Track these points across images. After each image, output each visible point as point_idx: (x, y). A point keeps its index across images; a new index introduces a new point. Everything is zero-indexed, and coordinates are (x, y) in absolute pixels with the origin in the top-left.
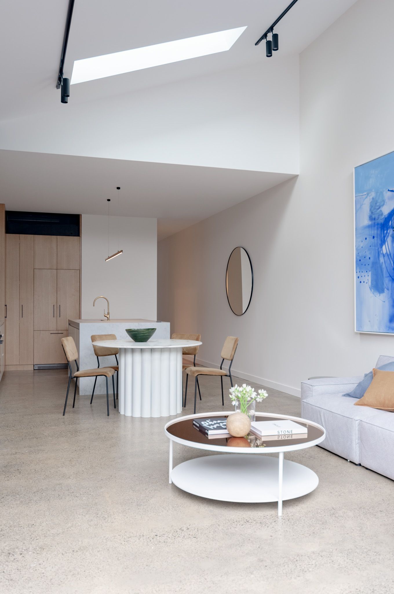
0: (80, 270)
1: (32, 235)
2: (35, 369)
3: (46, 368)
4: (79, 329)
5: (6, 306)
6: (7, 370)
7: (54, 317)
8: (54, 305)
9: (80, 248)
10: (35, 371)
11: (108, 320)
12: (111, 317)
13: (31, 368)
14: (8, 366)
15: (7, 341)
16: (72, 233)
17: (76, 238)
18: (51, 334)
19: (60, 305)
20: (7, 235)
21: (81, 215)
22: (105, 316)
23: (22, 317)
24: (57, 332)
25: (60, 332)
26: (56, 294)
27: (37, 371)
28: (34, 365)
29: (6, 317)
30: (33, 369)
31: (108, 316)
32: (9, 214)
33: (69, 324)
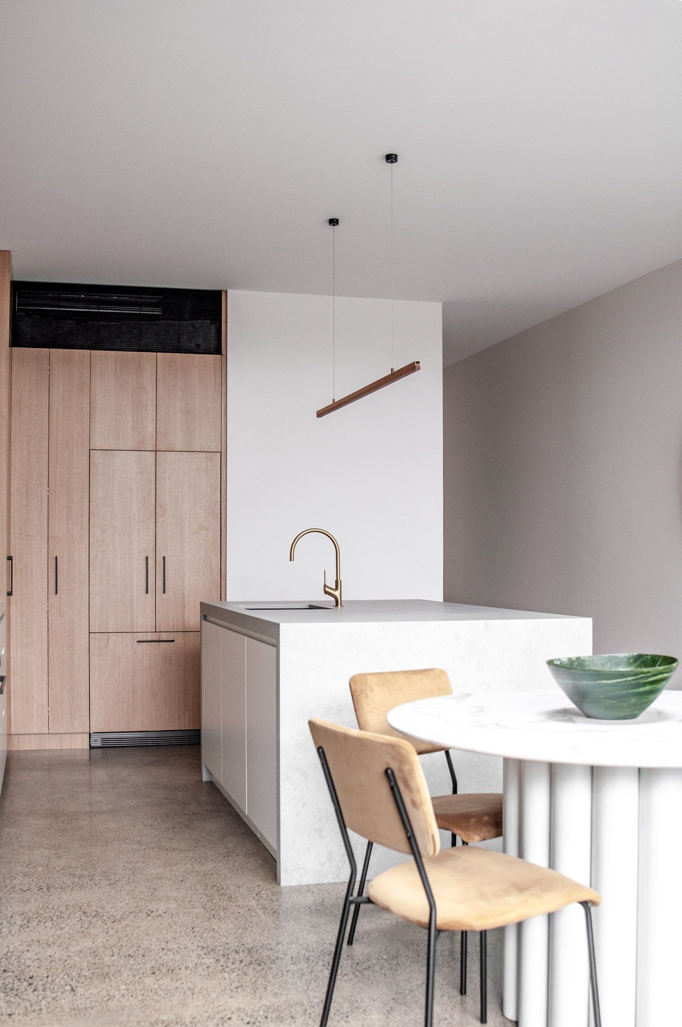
0: (222, 454)
1: (86, 352)
2: (92, 745)
3: (125, 744)
4: (277, 646)
5: (10, 558)
6: (15, 749)
7: (147, 593)
8: (147, 558)
9: (224, 390)
10: (93, 750)
11: (337, 605)
12: (347, 594)
13: (81, 743)
14: (14, 736)
15: (12, 664)
16: (198, 346)
17: (210, 359)
18: (138, 642)
19: (164, 557)
20: (15, 349)
21: (226, 292)
22: (326, 592)
23: (56, 593)
24: (154, 637)
25: (164, 637)
26: (152, 526)
27: (99, 751)
28: (90, 734)
29: (10, 594)
30: (88, 747)
31: (337, 593)
32: (20, 290)
33: (205, 617)
